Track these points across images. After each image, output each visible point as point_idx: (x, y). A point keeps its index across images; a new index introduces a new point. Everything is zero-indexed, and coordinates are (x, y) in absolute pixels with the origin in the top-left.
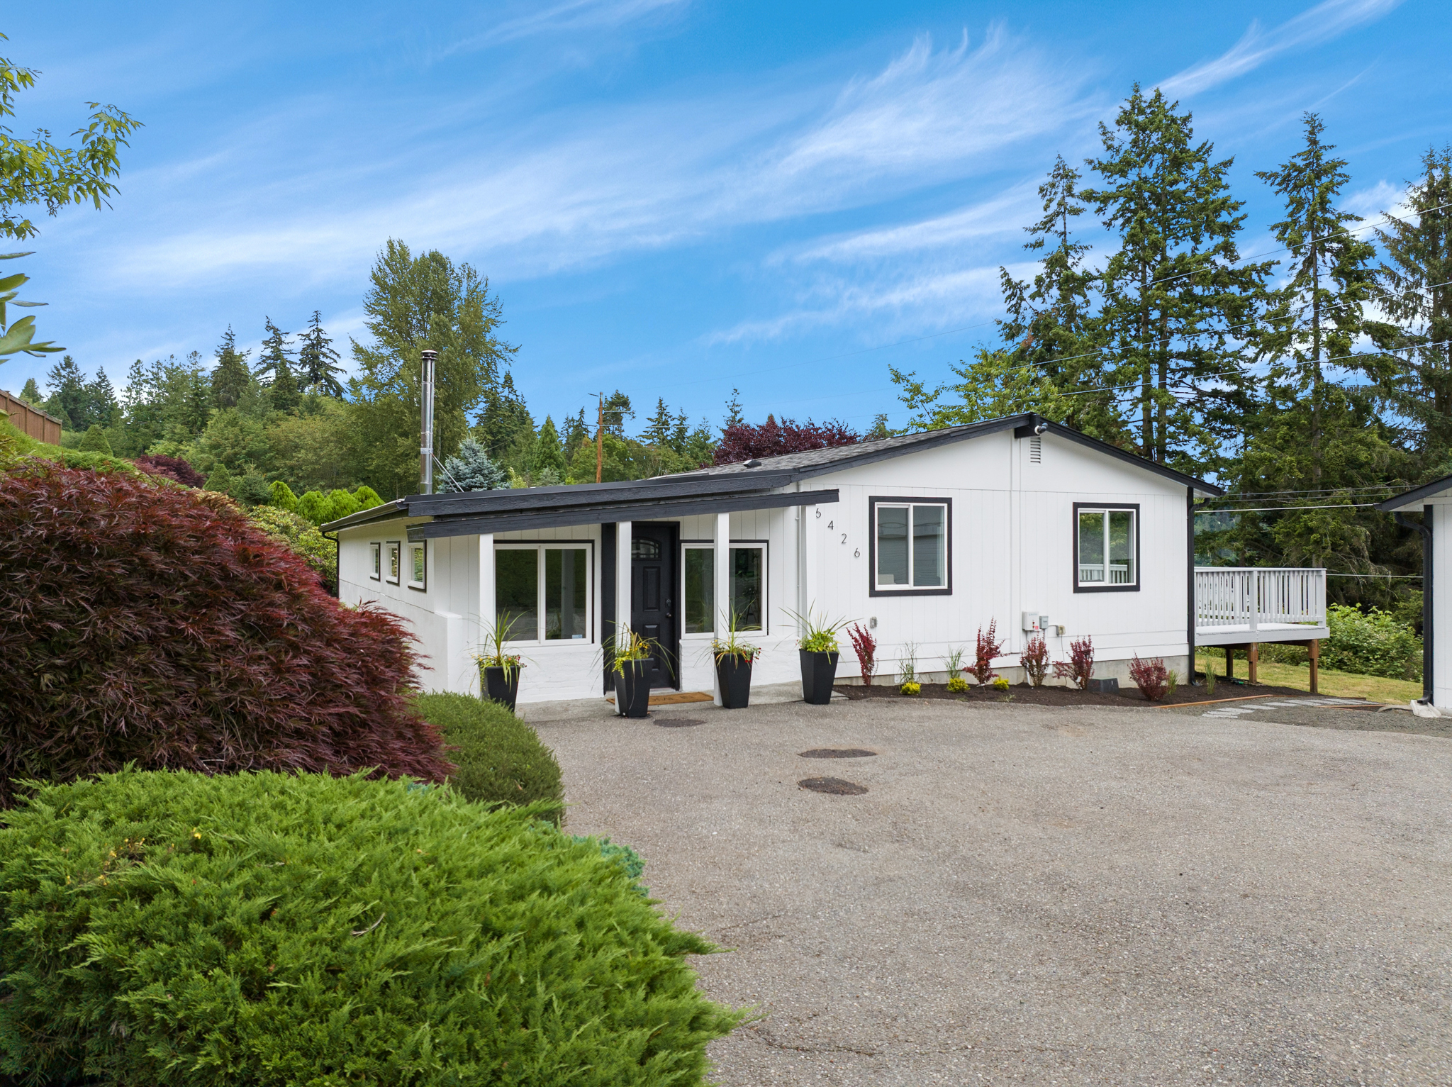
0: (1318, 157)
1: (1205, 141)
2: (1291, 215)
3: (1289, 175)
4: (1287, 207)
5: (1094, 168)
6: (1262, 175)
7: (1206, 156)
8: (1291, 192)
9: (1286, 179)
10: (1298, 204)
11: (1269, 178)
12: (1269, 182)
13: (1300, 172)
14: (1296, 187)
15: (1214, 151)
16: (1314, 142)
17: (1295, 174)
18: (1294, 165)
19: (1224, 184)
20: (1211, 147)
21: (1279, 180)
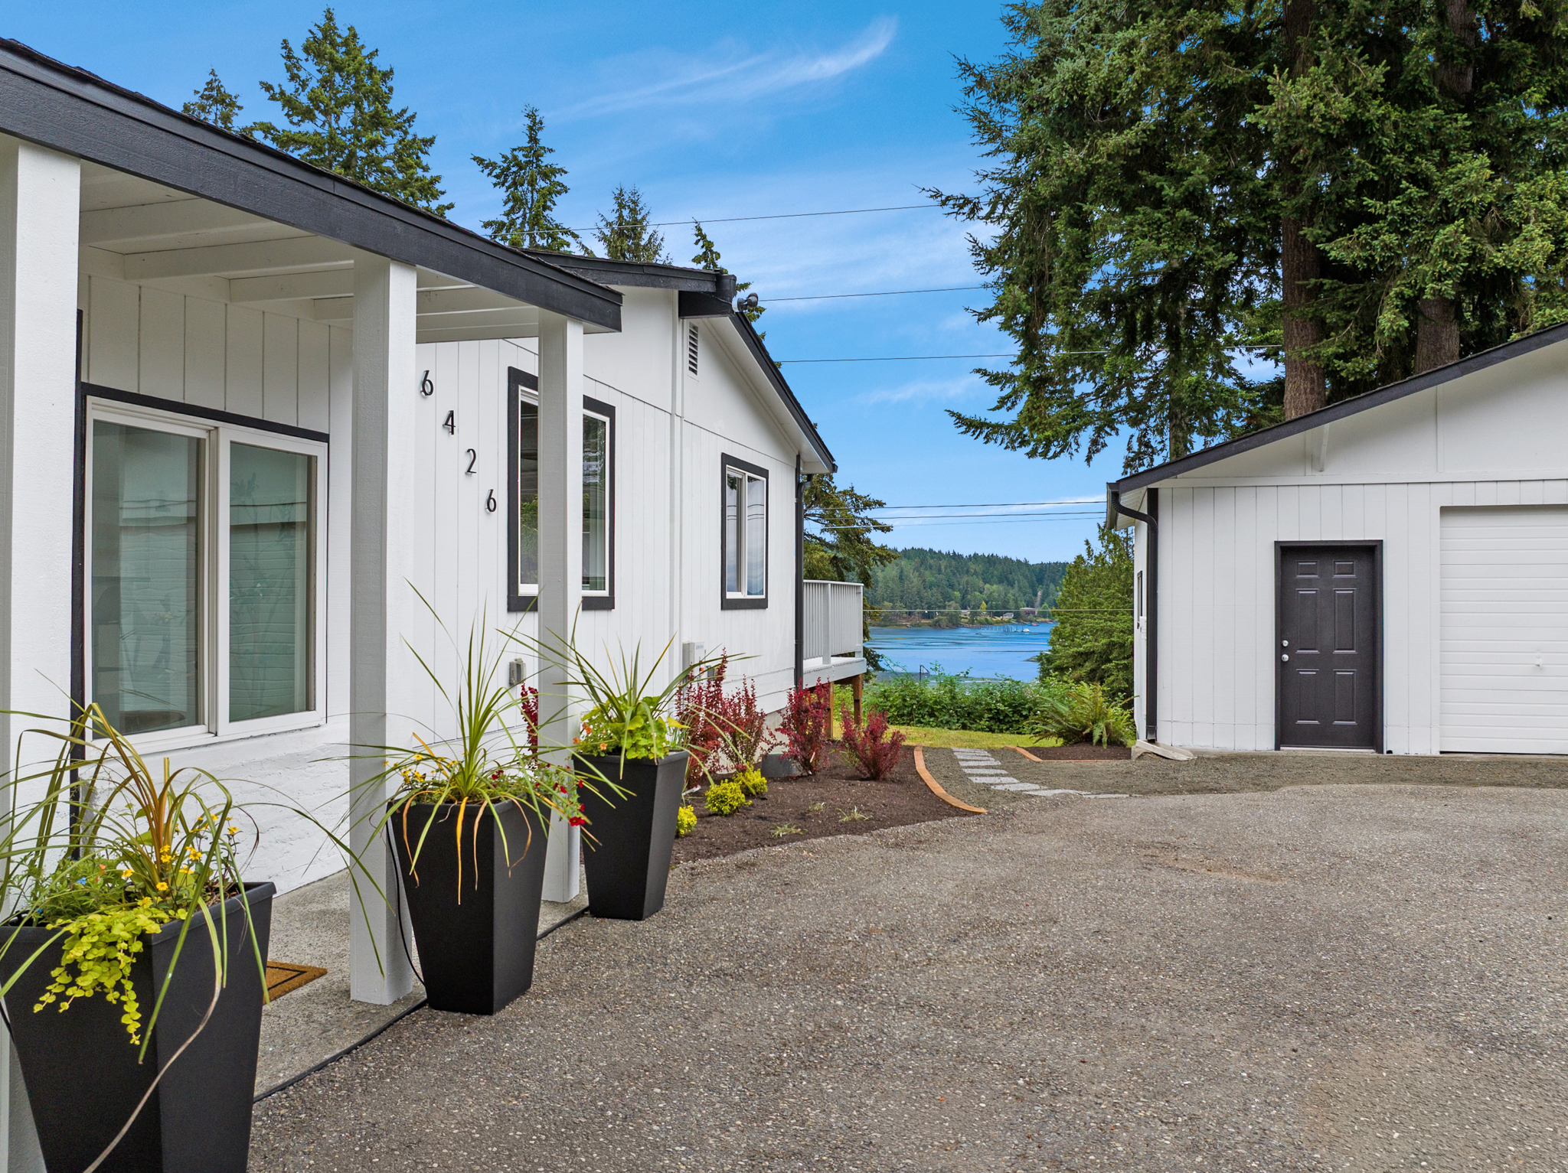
0: (538, 157)
1: (404, 107)
2: (507, 214)
3: (509, 168)
4: (506, 203)
5: (273, 98)
6: (480, 161)
7: (407, 125)
8: (508, 188)
9: (505, 172)
10: (516, 202)
11: (487, 167)
12: (487, 171)
13: (521, 168)
14: (515, 184)
15: (416, 123)
16: (533, 139)
17: (514, 169)
18: (515, 158)
19: (424, 164)
20: (413, 117)
21: (497, 171)
